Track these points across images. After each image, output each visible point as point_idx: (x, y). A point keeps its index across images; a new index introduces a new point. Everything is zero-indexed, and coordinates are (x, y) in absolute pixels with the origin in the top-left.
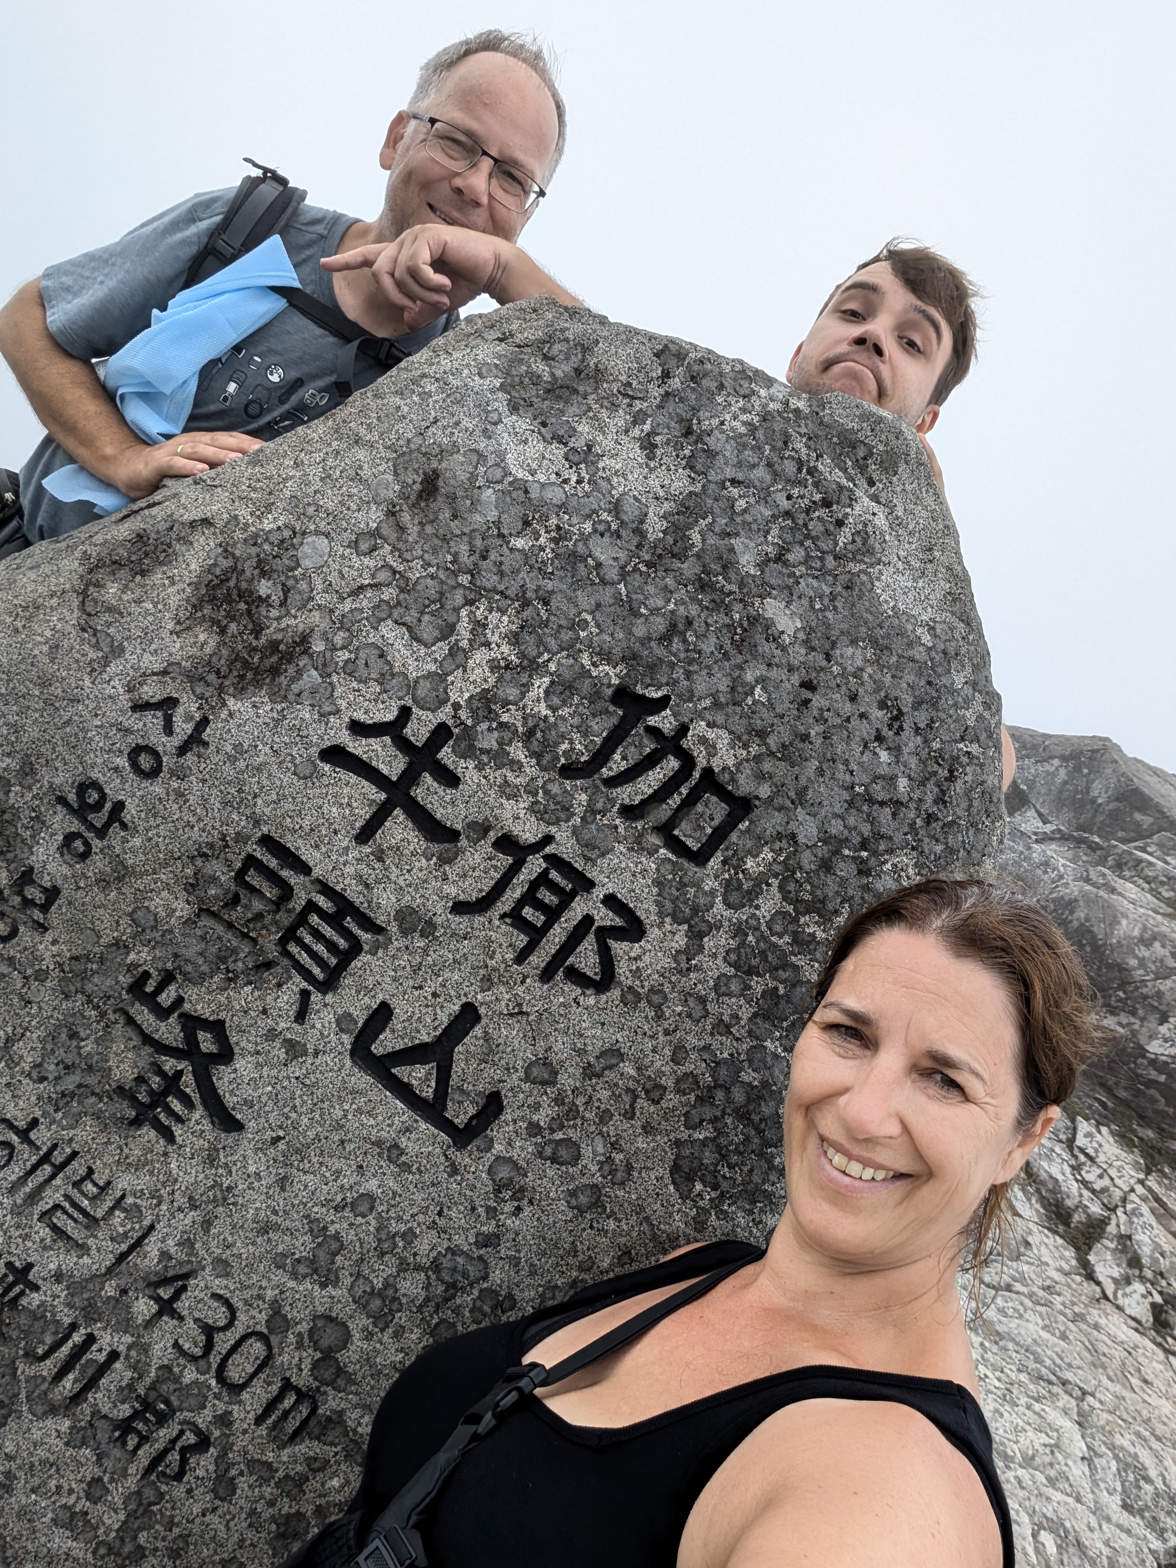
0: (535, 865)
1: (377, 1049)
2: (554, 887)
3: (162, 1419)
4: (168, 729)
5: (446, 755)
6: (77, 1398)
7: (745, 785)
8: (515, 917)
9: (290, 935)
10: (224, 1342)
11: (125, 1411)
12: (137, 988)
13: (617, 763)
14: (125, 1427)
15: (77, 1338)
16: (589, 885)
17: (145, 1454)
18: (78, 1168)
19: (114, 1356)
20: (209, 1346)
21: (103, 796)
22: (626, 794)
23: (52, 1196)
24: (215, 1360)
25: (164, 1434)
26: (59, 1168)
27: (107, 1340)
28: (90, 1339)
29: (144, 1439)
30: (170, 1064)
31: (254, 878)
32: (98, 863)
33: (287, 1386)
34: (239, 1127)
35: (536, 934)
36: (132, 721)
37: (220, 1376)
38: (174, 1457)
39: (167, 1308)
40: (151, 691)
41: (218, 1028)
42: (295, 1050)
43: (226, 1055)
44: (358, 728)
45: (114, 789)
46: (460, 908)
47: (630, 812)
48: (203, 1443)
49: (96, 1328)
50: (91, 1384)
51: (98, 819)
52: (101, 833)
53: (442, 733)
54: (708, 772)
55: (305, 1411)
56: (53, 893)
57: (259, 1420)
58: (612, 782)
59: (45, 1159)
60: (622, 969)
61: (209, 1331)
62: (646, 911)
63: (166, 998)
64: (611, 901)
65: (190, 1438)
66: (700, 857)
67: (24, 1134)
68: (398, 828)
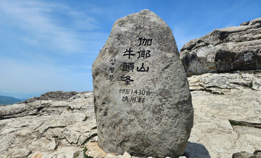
0: (141, 52)
1: (139, 70)
2: (143, 53)
3: (141, 99)
4: (113, 61)
5: (131, 50)
6: (135, 102)
7: (151, 38)
8: (142, 56)
9: (129, 68)
10: (141, 92)
11: (138, 100)
12: (122, 78)
13: (142, 43)
14: (139, 101)
15: (132, 98)
16: (145, 51)
17: (141, 102)
18: (125, 90)
19: (135, 98)
20: (141, 93)
21: (112, 68)
22: (144, 44)
23: (125, 92)
24: (142, 94)
25: (141, 100)
26: (124, 91)
27: (134, 97)
28: (133, 98)
29: (141, 101)
30: (127, 81)
31: (124, 66)
32: (114, 72)
33: (147, 92)
34: (134, 80)
35: (144, 56)
36: (110, 62)
37: (143, 94)
38: (143, 101)
39: (136, 93)
40: (111, 60)
41: (128, 76)
42: (134, 74)
43: (130, 77)
44: (124, 53)
45: (112, 67)
46: (138, 58)
47: (145, 45)
48: (144, 99)
49: (133, 97)
50: (135, 100)
51: (112, 69)
52: (113, 70)
53: (130, 49)
54: (148, 39)
55: (149, 93)
56: (113, 76)
57: (147, 95)
58: (142, 44)
59: (123, 91)
60: (151, 54)
61: (140, 92)
62: (149, 50)
63: (124, 77)
64: (147, 51)
65: (143, 99)
66: (151, 45)
67: (121, 90)
68: (131, 56)
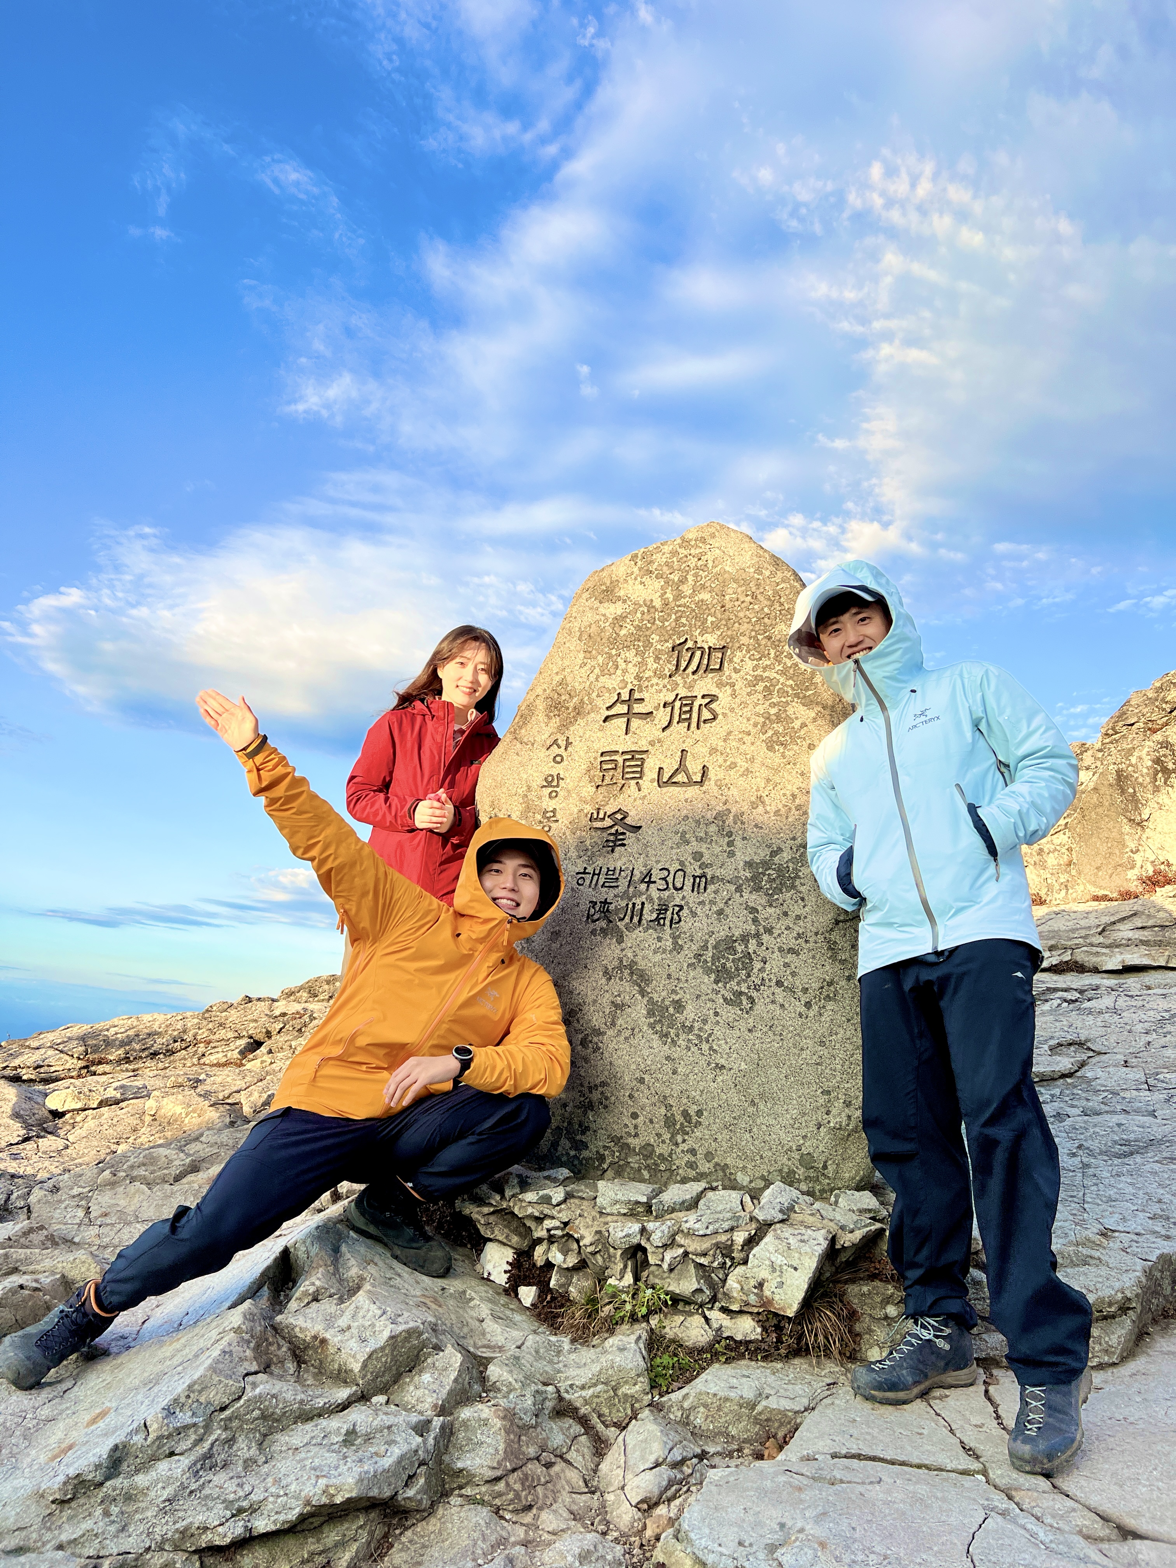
0: (678, 704)
1: (665, 780)
2: (686, 705)
3: (666, 910)
4: (559, 747)
5: (637, 695)
6: (640, 921)
7: (722, 643)
8: (680, 720)
9: (624, 772)
10: (670, 879)
11: (654, 916)
12: (592, 818)
13: (683, 664)
14: (657, 919)
15: (630, 906)
16: (695, 697)
17: (667, 922)
18: (604, 870)
19: (643, 904)
20: (667, 884)
21: (552, 776)
22: (691, 669)
23: (601, 882)
24: (671, 886)
25: (669, 913)
26: (599, 875)
27: (638, 902)
28: (634, 904)
30: (613, 831)
31: (605, 767)
32: (562, 794)
33: (695, 877)
34: (640, 827)
35: (689, 720)
36: (548, 753)
37: (676, 889)
38: (675, 916)
39: (650, 882)
40: (549, 743)
41: (620, 811)
42: (643, 798)
43: (626, 815)
44: (608, 708)
45: (554, 772)
46: (664, 729)
47: (694, 673)
48: (681, 908)
49: (634, 900)
50: (641, 915)
51: (555, 783)
52: (558, 786)
53: (632, 692)
54: (710, 648)
55: (704, 880)
56: (554, 811)
57: (693, 891)
58: (684, 670)
59: (594, 874)
60: (719, 710)
61: (664, 879)
62: (714, 691)
63: (601, 816)
64: (703, 697)
65: (677, 909)
66: (720, 669)
67: (584, 873)
68: (635, 723)
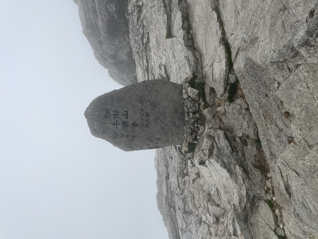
1: (127, 118)
3: (147, 115)
4: (121, 136)
6: (149, 119)
9: (126, 124)
16: (114, 114)
18: (141, 126)
24: (143, 115)
28: (146, 120)
30: (135, 125)
31: (125, 128)
34: (134, 121)
44: (115, 128)
51: (127, 136)
54: (105, 112)
56: (132, 136)
57: (144, 111)
58: (109, 116)
60: (116, 110)
62: (113, 111)
63: (132, 128)
67: (141, 129)
68: (118, 123)
